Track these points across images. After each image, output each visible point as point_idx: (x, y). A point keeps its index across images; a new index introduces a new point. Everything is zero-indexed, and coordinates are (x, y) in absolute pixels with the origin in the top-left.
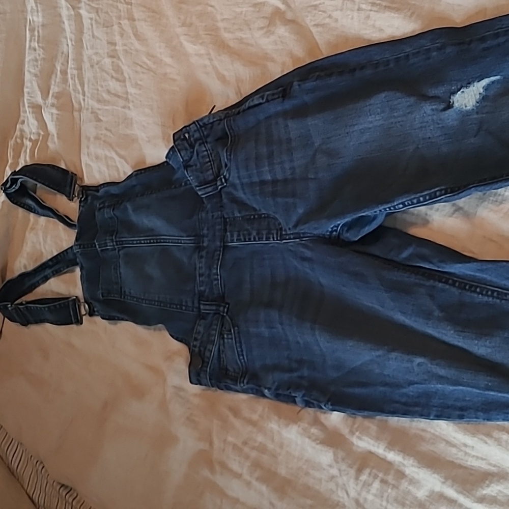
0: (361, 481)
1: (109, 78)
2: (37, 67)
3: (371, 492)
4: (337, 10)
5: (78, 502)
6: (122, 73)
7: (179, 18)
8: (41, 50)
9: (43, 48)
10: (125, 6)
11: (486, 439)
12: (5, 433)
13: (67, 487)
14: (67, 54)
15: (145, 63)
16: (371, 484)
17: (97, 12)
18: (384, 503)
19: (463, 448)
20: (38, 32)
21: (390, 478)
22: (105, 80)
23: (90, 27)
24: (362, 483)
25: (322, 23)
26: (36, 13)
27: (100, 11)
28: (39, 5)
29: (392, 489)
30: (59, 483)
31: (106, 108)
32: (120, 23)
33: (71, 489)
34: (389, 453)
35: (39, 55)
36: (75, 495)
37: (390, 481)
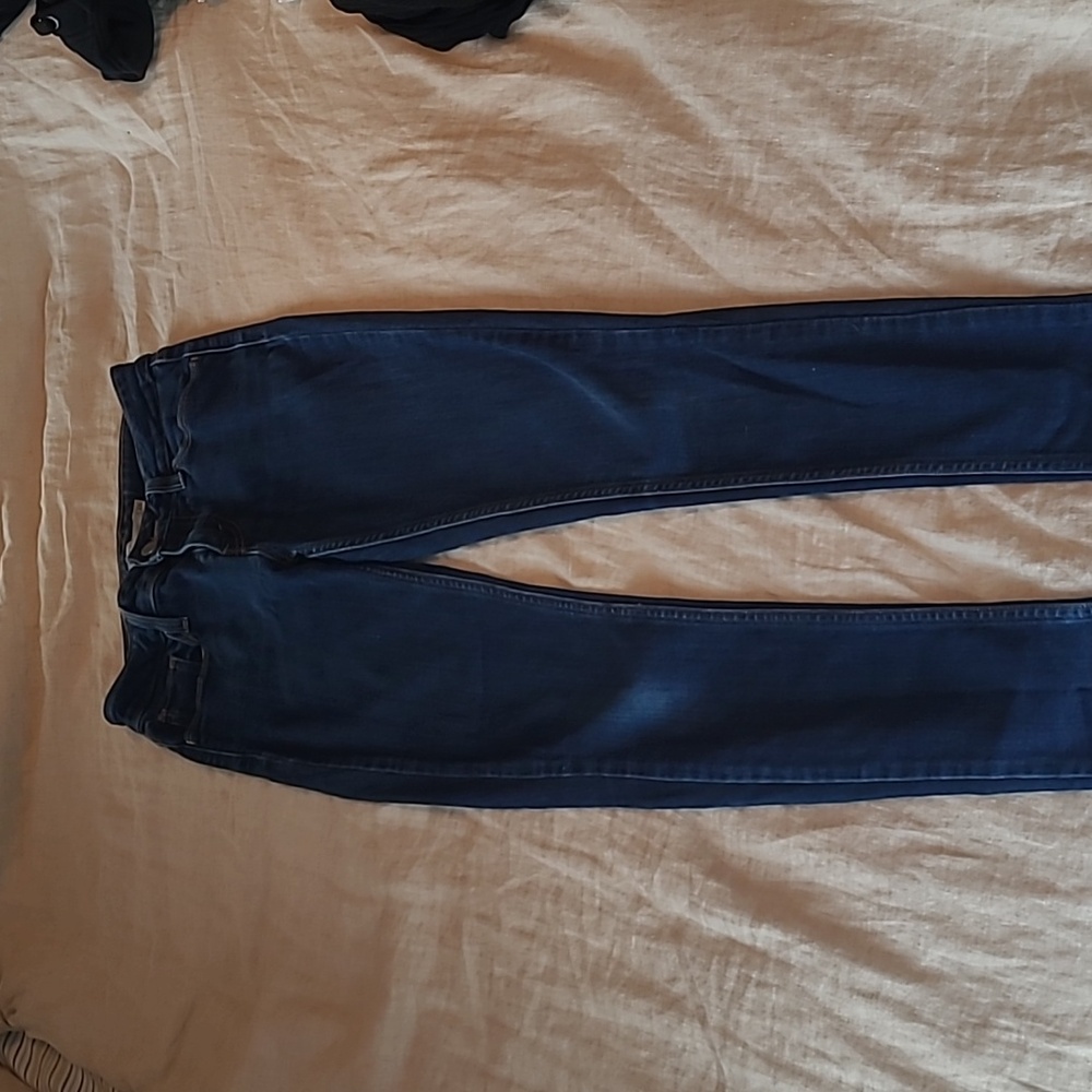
0: (726, 991)
2: (62, 368)
3: (745, 1008)
4: (593, 205)
7: (319, 261)
8: (69, 338)
9: (71, 336)
11: (915, 872)
12: (57, 1057)
14: (124, 342)
16: (743, 994)
17: (179, 268)
18: (768, 1022)
19: (876, 899)
20: (64, 310)
21: (770, 977)
23: (168, 294)
24: (728, 995)
25: (569, 228)
26: (59, 279)
28: (64, 264)
29: (777, 993)
34: (760, 927)
35: (66, 348)
37: (771, 980)
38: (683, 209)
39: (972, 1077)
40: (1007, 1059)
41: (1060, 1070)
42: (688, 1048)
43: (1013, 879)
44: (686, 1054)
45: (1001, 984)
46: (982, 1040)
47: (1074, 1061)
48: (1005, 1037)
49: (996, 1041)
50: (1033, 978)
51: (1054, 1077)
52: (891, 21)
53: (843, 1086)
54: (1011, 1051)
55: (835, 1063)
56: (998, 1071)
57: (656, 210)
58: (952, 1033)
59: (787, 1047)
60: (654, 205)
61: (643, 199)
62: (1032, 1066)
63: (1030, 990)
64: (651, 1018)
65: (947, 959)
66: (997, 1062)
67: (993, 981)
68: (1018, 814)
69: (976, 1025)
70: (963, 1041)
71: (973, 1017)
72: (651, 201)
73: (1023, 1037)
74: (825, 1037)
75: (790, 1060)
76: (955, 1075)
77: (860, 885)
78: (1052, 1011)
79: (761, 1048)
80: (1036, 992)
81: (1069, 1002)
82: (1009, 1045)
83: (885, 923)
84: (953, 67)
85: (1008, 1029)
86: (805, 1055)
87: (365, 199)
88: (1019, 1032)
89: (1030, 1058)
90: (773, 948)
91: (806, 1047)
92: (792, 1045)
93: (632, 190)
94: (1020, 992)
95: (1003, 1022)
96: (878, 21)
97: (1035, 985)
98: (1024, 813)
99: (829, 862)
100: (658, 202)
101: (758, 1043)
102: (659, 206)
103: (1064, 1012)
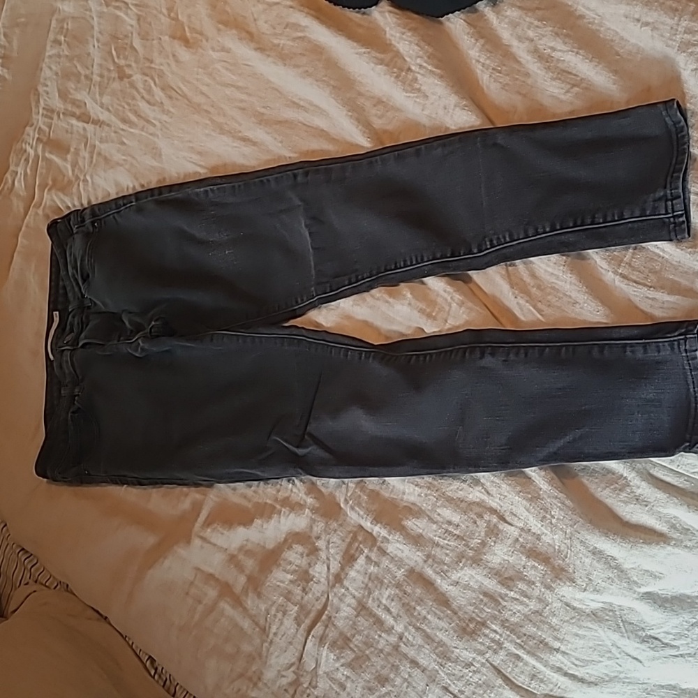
1: (138, 97)
5: (37, 570)
6: (153, 96)
10: (168, 20)
13: (27, 552)
15: (180, 88)
17: (139, 20)
21: (373, 555)
22: (134, 98)
27: (142, 19)
29: (374, 566)
30: (20, 546)
31: (132, 130)
32: (160, 39)
33: (32, 555)
36: (35, 561)
37: (373, 558)
38: (436, 81)
39: (465, 652)
40: (489, 648)
41: (517, 666)
42: (314, 579)
43: (528, 545)
44: (312, 582)
45: (500, 604)
46: (478, 633)
47: (526, 664)
48: (492, 635)
49: (486, 636)
50: (520, 608)
51: (513, 670)
52: (588, 12)
53: (393, 631)
54: (493, 644)
55: (393, 617)
56: (482, 653)
57: (419, 77)
58: (464, 622)
59: (371, 599)
60: (419, 73)
61: (413, 68)
62: (502, 657)
63: (515, 613)
64: (303, 557)
65: (474, 578)
66: (482, 648)
67: (496, 601)
68: (541, 509)
69: (480, 622)
70: (468, 629)
71: (479, 617)
72: (417, 70)
73: (502, 639)
74: (393, 600)
75: (371, 606)
76: (455, 647)
77: (439, 515)
78: (523, 630)
79: (356, 593)
80: (519, 617)
81: (535, 630)
82: (493, 640)
83: (446, 542)
84: (618, 57)
85: (495, 631)
86: (379, 606)
87: (253, 9)
88: (501, 635)
89: (502, 653)
90: (380, 539)
91: (380, 602)
92: (373, 599)
93: (407, 59)
94: (510, 612)
95: (494, 627)
96: (580, 10)
97: (519, 611)
98: (544, 510)
99: (426, 495)
100: (422, 72)
101: (357, 591)
102: (422, 75)
103: (530, 634)
